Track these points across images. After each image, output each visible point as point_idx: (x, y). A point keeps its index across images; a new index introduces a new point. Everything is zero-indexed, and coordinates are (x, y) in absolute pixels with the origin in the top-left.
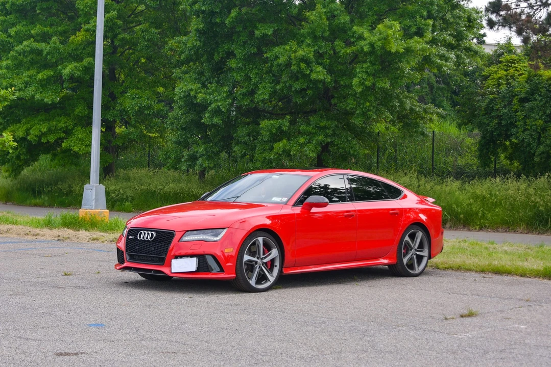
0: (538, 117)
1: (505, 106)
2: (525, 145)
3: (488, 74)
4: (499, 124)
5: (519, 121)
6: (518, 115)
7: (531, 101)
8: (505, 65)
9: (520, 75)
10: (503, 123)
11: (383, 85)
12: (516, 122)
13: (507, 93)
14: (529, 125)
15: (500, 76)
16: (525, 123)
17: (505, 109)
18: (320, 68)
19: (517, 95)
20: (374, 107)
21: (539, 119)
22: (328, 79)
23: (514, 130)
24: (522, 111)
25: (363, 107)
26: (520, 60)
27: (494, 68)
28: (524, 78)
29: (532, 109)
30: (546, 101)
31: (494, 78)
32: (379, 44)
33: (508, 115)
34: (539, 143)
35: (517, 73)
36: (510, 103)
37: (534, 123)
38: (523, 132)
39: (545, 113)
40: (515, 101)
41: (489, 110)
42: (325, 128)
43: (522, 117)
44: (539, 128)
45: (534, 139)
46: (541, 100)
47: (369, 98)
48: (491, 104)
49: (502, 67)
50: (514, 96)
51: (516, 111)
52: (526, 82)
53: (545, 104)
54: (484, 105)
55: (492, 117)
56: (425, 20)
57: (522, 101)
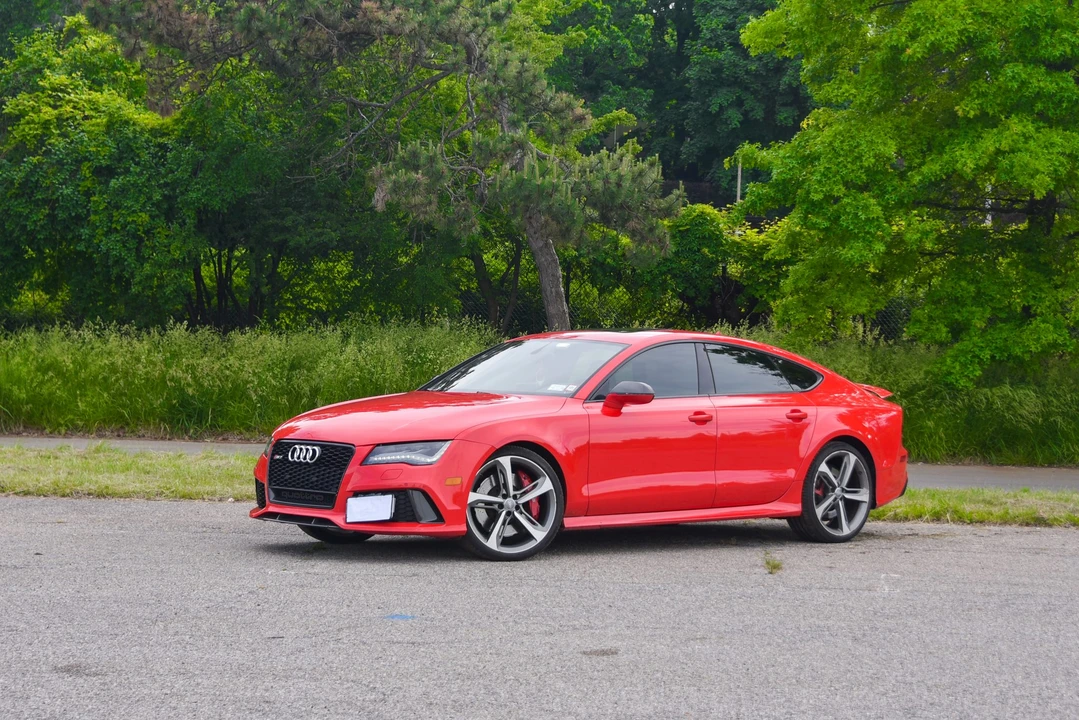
0: (137, 207)
1: (64, 182)
2: (110, 262)
3: (17, 112)
4: (52, 217)
5: (96, 213)
6: (95, 202)
7: (119, 174)
8: (50, 96)
9: (86, 118)
10: (61, 215)
12: (88, 214)
13: (67, 155)
14: (118, 221)
15: (47, 117)
16: (110, 217)
17: (67, 188)
19: (86, 159)
21: (141, 211)
24: (101, 193)
26: (76, 87)
27: (26, 100)
28: (98, 125)
29: (123, 191)
31: (33, 122)
33: (72, 199)
34: (141, 260)
35: (79, 115)
36: (75, 175)
37: (130, 219)
38: (107, 235)
39: (150, 199)
40: (85, 170)
41: (29, 187)
43: (103, 205)
44: (141, 228)
45: (129, 250)
46: (140, 174)
48: (33, 175)
49: (45, 100)
50: (81, 162)
51: (88, 194)
52: (107, 133)
53: (148, 180)
55: (37, 203)
57: (104, 173)
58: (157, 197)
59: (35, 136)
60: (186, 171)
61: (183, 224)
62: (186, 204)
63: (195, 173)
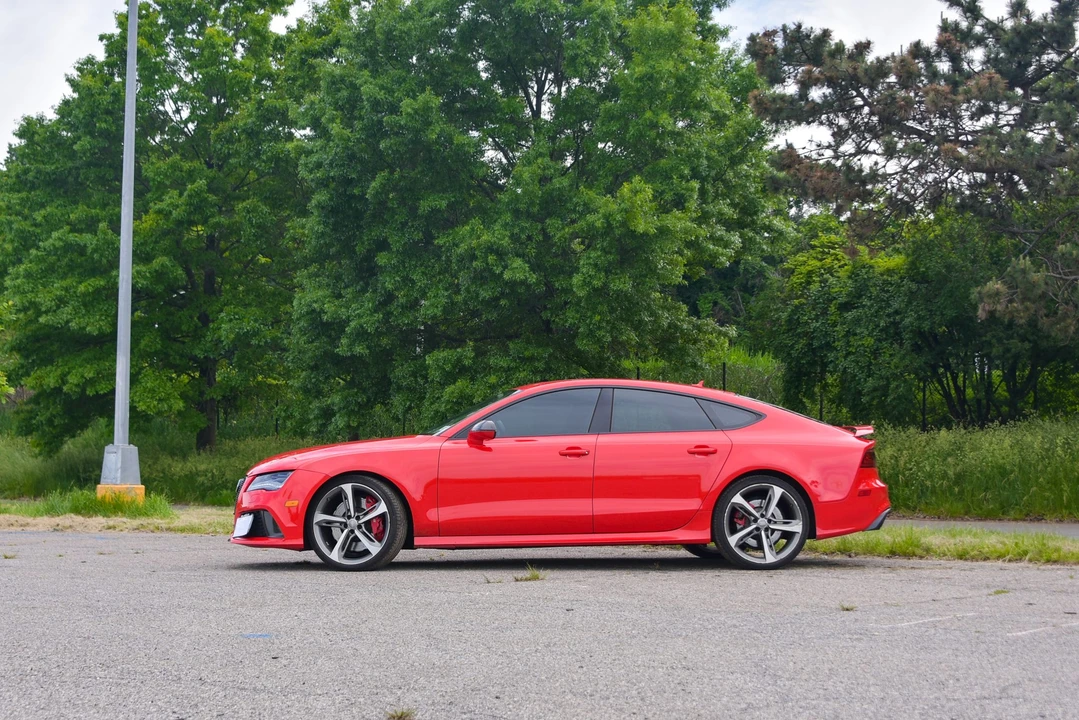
0: (866, 333)
1: (817, 318)
3: (793, 267)
4: (809, 345)
5: (839, 341)
6: (838, 331)
7: (855, 308)
8: (820, 252)
9: (842, 266)
10: (816, 344)
11: (621, 286)
12: (834, 342)
13: (821, 296)
14: (853, 346)
15: (811, 268)
16: (848, 344)
17: (817, 322)
18: (518, 262)
19: (834, 298)
20: (608, 322)
21: (869, 335)
22: (533, 278)
23: (831, 356)
24: (842, 324)
25: (591, 323)
27: (801, 257)
28: (846, 271)
29: (857, 321)
30: (881, 308)
31: (801, 273)
32: (619, 217)
33: (822, 331)
34: (869, 374)
35: (836, 264)
36: (825, 312)
37: (860, 343)
38: (845, 357)
39: (878, 326)
40: (832, 309)
41: (793, 323)
42: (532, 359)
43: (843, 333)
44: (868, 350)
45: (861, 368)
46: (872, 305)
47: (600, 307)
48: (796, 314)
49: (815, 255)
50: (830, 301)
51: (835, 325)
52: (850, 277)
53: (877, 311)
54: (784, 316)
55: (798, 335)
56: (688, 181)
57: (845, 307)
58: (882, 324)
59: (801, 284)
60: (903, 301)
61: (901, 345)
62: (905, 328)
63: (910, 302)
